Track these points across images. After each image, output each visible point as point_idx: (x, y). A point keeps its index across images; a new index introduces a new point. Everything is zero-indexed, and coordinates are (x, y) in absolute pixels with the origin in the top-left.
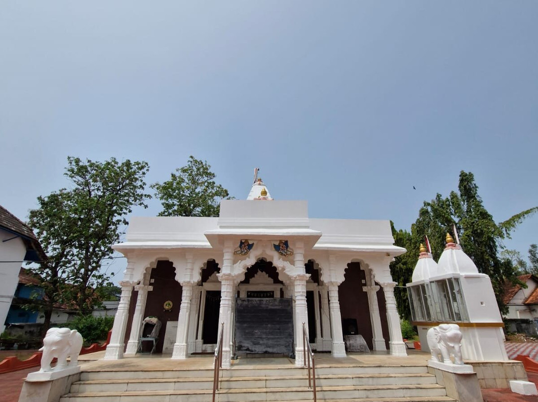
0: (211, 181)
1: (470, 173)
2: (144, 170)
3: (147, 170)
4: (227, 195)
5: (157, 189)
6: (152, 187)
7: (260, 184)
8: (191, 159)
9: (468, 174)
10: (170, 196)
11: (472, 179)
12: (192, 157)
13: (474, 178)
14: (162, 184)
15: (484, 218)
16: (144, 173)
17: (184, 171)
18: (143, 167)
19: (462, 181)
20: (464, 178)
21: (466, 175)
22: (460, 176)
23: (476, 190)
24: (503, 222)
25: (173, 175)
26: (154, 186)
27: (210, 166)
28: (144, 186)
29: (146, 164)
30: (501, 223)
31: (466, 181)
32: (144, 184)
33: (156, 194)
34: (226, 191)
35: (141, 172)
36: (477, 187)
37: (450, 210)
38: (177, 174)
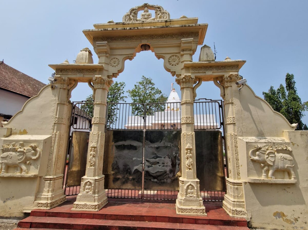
0: (153, 87)
1: (292, 74)
2: (124, 86)
3: (125, 86)
4: (161, 93)
5: (129, 92)
6: (127, 92)
7: (174, 91)
8: (143, 77)
9: (291, 75)
10: (135, 96)
11: (293, 78)
12: (143, 76)
13: (294, 77)
14: (131, 90)
15: (294, 101)
16: (123, 87)
17: (140, 83)
18: (123, 85)
19: (287, 79)
20: (288, 77)
21: (290, 76)
22: (286, 76)
23: (295, 84)
24: (306, 102)
25: (135, 86)
26: (128, 92)
27: (151, 79)
28: (124, 92)
29: (124, 83)
30: (305, 103)
31: (289, 79)
32: (124, 91)
33: (129, 95)
34: (160, 91)
35: (122, 87)
36: (295, 83)
37: (279, 95)
38: (137, 84)
